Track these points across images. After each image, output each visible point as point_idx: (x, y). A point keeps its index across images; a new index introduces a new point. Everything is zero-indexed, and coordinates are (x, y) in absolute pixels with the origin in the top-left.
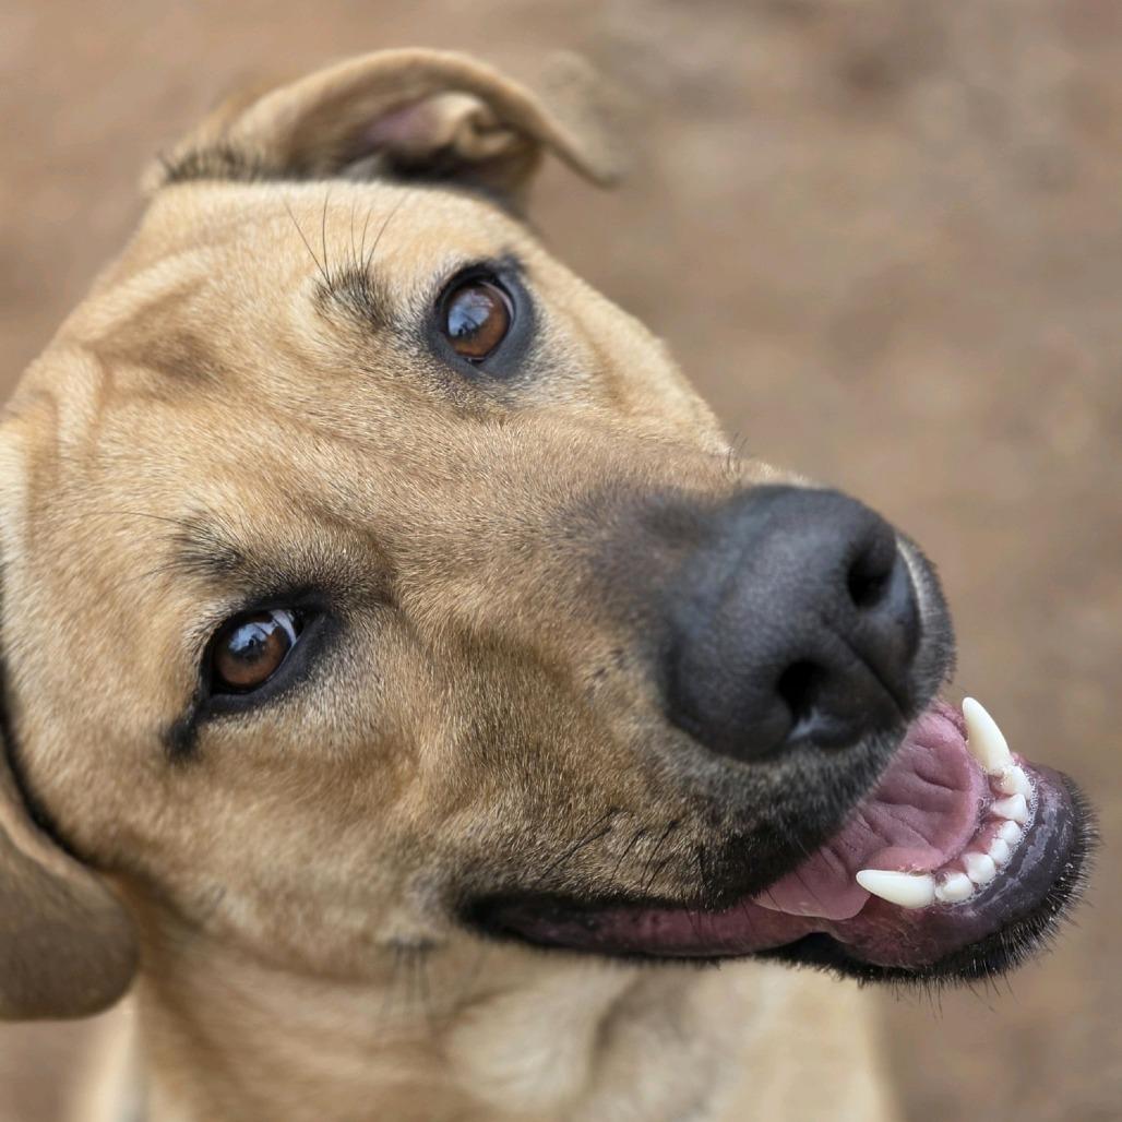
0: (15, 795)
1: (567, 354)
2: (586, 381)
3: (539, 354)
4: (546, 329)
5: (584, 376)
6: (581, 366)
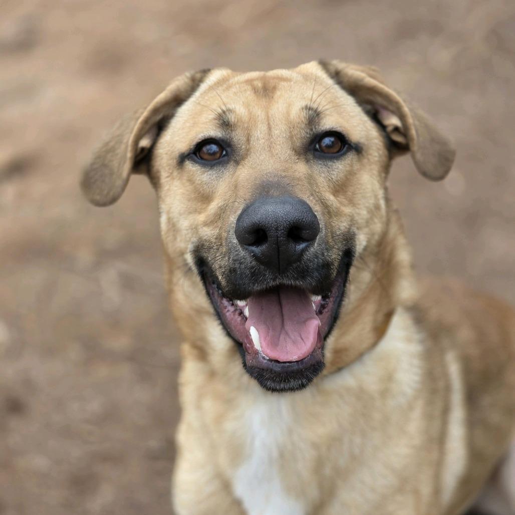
1: (336, 170)
2: (332, 179)
3: (330, 163)
4: (339, 162)
5: (333, 177)
6: (335, 176)
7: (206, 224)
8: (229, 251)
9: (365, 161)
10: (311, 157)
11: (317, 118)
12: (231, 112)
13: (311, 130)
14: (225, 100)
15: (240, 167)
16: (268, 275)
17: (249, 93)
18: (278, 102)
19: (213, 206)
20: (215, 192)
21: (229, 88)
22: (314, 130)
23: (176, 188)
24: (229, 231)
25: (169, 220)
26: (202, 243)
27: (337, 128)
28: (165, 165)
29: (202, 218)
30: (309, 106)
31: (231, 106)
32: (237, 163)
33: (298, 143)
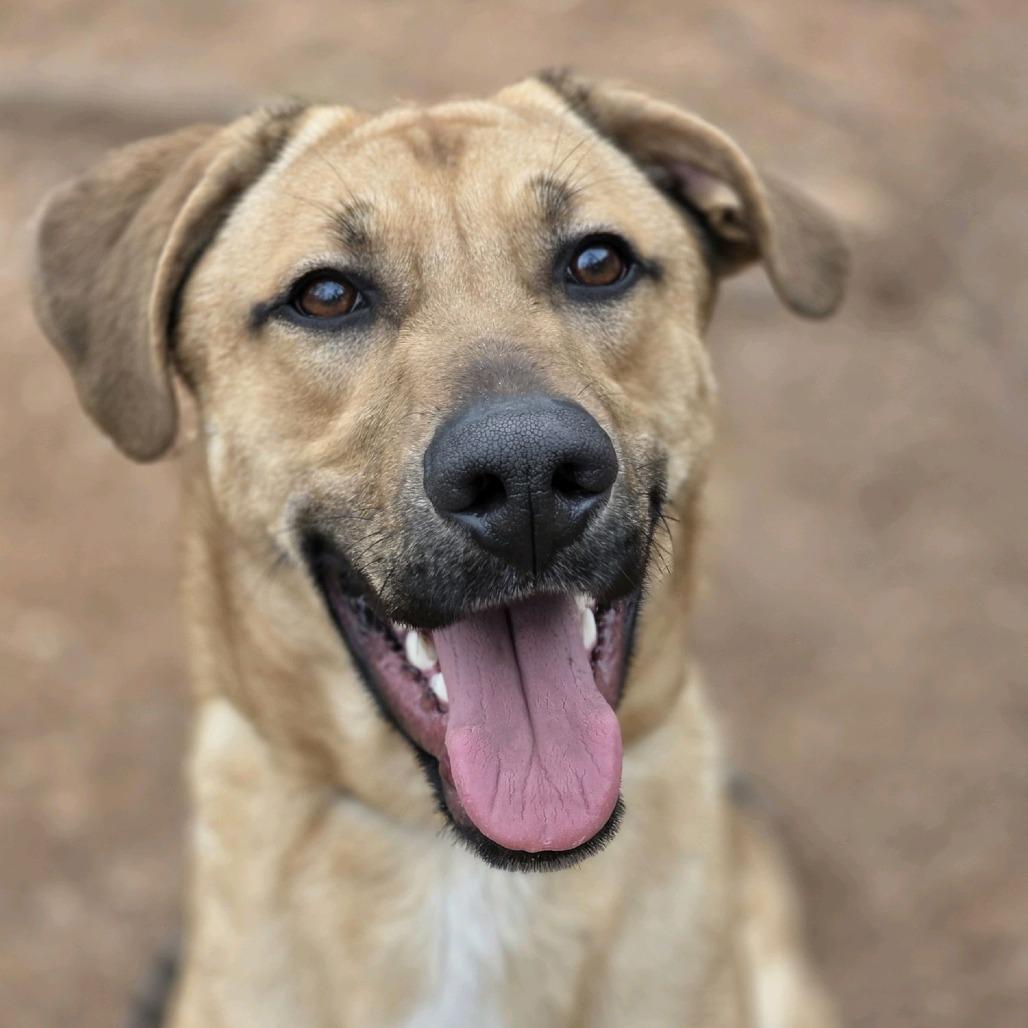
0: (174, 284)
1: (619, 324)
2: (613, 344)
3: (605, 309)
4: (624, 304)
5: (615, 341)
6: (620, 336)
7: (331, 461)
8: (408, 525)
9: (670, 294)
10: (560, 296)
11: (564, 207)
12: (368, 211)
13: (554, 232)
14: (348, 178)
15: (403, 331)
16: (510, 576)
17: (402, 157)
18: (471, 175)
19: (347, 421)
20: (345, 389)
21: (355, 147)
22: (559, 231)
23: (248, 383)
24: (405, 481)
25: (232, 453)
26: (317, 501)
27: (610, 226)
28: (215, 330)
29: (317, 448)
30: (546, 179)
31: (366, 196)
32: (396, 322)
33: (531, 267)
